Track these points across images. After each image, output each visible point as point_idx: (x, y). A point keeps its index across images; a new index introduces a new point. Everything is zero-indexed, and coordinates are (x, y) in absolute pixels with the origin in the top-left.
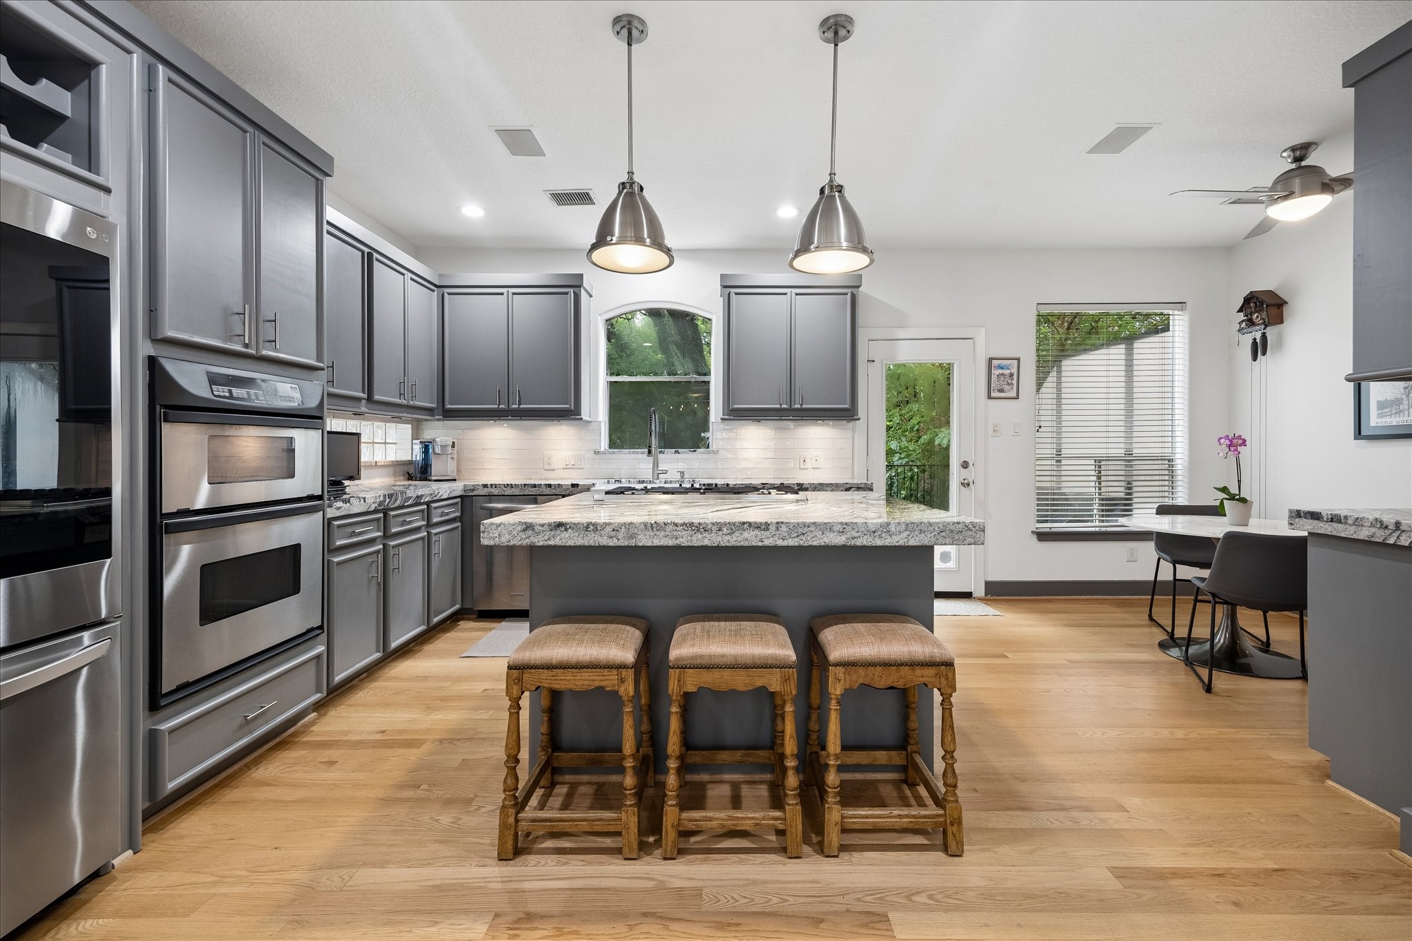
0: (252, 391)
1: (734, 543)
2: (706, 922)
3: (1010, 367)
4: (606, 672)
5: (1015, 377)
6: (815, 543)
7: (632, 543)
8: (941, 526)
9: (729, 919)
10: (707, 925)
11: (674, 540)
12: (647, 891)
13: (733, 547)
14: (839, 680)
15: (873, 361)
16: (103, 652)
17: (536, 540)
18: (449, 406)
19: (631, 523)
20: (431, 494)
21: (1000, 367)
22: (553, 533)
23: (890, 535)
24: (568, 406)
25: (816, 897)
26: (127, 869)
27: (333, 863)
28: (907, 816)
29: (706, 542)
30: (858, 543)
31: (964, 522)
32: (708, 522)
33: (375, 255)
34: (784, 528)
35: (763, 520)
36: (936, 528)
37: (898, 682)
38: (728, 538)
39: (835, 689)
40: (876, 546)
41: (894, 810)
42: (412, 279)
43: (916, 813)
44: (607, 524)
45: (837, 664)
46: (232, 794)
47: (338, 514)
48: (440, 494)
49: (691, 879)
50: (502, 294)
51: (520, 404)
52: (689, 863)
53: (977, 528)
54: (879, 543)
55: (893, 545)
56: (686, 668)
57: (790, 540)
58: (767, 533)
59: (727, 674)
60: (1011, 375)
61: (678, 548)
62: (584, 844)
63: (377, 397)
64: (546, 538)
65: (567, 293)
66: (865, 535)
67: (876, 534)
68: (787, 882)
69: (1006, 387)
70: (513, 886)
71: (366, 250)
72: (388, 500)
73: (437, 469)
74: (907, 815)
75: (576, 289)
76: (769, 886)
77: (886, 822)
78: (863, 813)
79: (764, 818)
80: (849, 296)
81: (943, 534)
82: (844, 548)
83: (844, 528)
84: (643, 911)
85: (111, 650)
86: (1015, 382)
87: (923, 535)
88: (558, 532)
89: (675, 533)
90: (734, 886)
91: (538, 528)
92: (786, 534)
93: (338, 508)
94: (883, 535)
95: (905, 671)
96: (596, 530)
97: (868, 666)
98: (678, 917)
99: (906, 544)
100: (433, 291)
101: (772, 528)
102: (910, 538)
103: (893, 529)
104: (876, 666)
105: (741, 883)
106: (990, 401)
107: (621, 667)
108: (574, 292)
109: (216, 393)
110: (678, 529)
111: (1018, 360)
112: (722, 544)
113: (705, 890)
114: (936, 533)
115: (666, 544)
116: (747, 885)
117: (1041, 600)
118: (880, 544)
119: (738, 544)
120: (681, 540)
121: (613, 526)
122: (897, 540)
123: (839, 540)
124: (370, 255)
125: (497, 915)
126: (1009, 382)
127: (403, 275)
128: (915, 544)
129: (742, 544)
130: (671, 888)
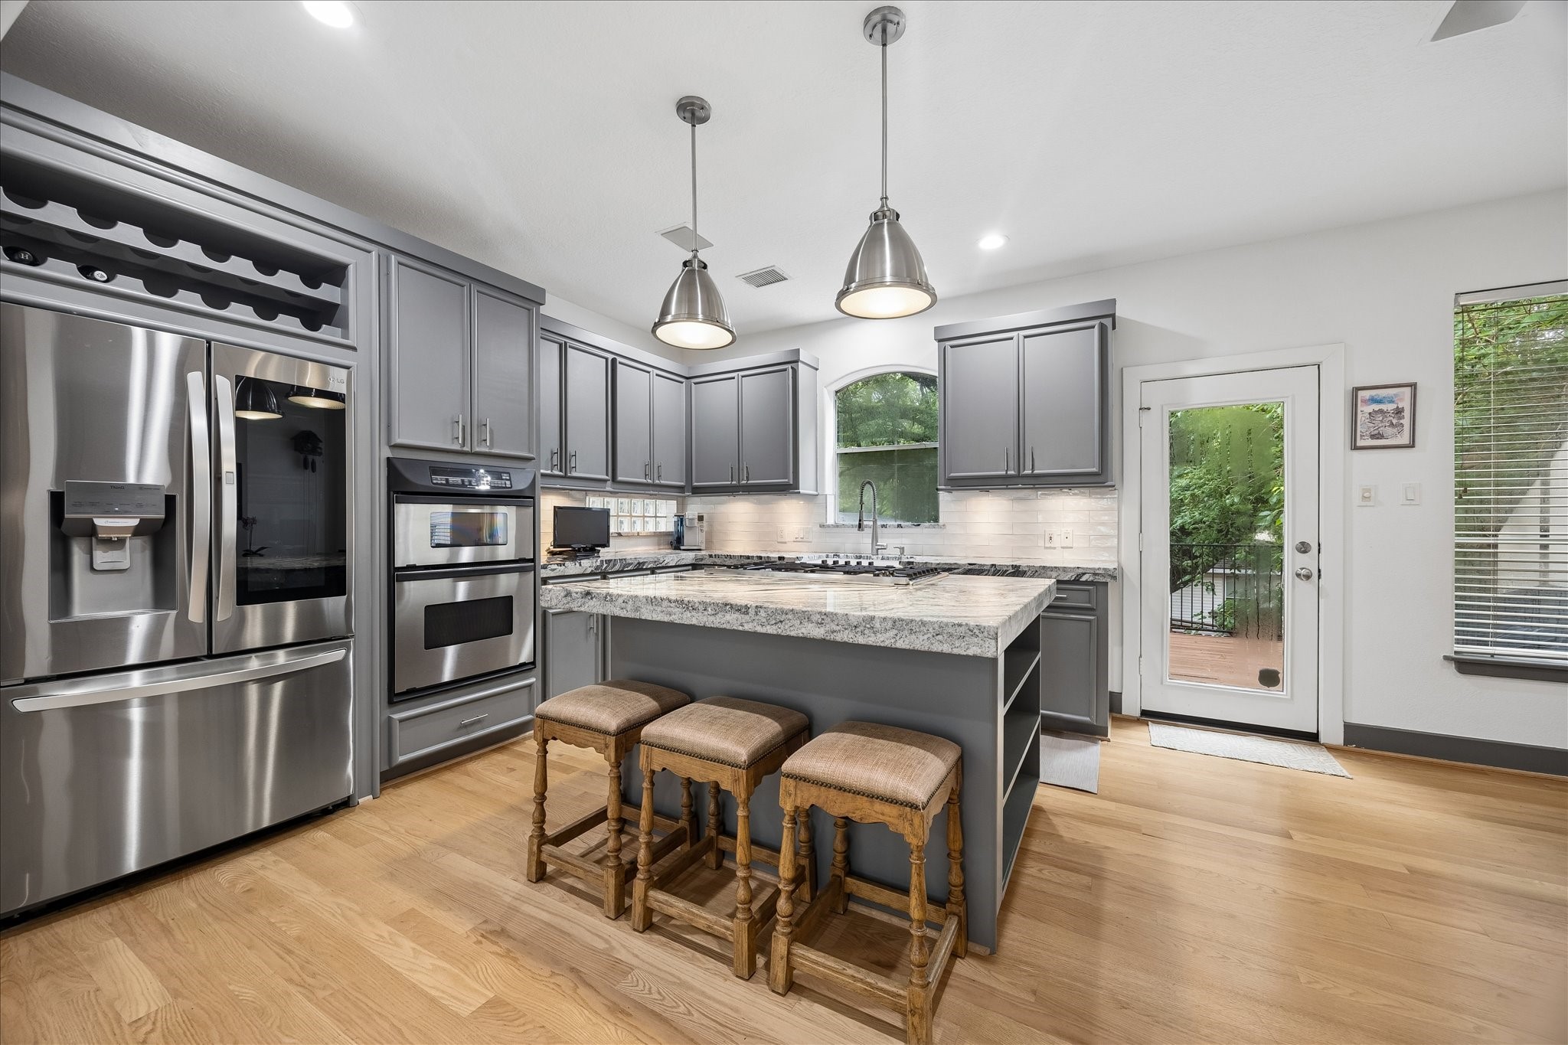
0: (466, 479)
1: (717, 625)
2: (607, 999)
3: (1395, 399)
4: (596, 735)
5: (1407, 414)
6: (793, 634)
7: (637, 615)
8: (936, 626)
9: (624, 1005)
10: (606, 1002)
11: (668, 616)
12: (594, 950)
13: (717, 629)
14: (790, 795)
15: (1149, 409)
16: (340, 658)
17: (573, 606)
18: (695, 484)
19: (636, 597)
20: (655, 562)
21: (1374, 400)
22: (583, 600)
23: (874, 633)
24: (787, 480)
25: (721, 1024)
26: (365, 808)
27: (446, 844)
28: (861, 981)
29: (694, 622)
30: (839, 638)
31: (967, 624)
32: (696, 600)
33: (619, 359)
34: (762, 613)
35: (743, 602)
36: (931, 630)
37: (854, 813)
38: (712, 618)
39: (785, 803)
40: (858, 644)
41: (850, 968)
42: (657, 375)
43: (872, 981)
44: (619, 596)
45: (788, 776)
46: (448, 776)
47: (552, 574)
48: (665, 562)
49: (636, 956)
50: (734, 378)
51: (748, 480)
52: (650, 942)
53: (986, 634)
54: (861, 640)
55: (878, 645)
56: (653, 746)
57: (768, 627)
58: (747, 617)
59: (685, 759)
60: (1399, 412)
61: (671, 624)
62: (594, 892)
63: (620, 478)
64: (579, 604)
65: (785, 370)
66: (846, 629)
67: (858, 629)
68: (710, 998)
69: (1389, 431)
70: (517, 903)
71: (610, 357)
72: (605, 565)
73: (688, 539)
74: (862, 979)
75: (793, 365)
76: (691, 993)
77: (837, 978)
78: (814, 957)
79: (716, 923)
80: (1096, 330)
81: (940, 637)
82: (823, 642)
83: (823, 619)
84: (574, 965)
85: (346, 657)
86: (1406, 421)
87: (913, 636)
88: (587, 600)
89: (669, 609)
90: (662, 979)
91: (574, 595)
92: (764, 620)
93: (553, 570)
94: (867, 632)
95: (862, 802)
96: (612, 600)
97: (821, 785)
98: (593, 984)
99: (893, 646)
100: (682, 383)
101: (752, 612)
102: (898, 638)
103: (878, 625)
104: (830, 787)
105: (671, 978)
106: (1356, 453)
107: (606, 733)
108: (792, 368)
109: (434, 481)
110: (671, 605)
111: (1413, 386)
112: (708, 625)
113: (636, 971)
114: (930, 635)
115: (662, 620)
116: (674, 983)
117: (1452, 768)
118: (863, 643)
119: (721, 627)
120: (673, 616)
121: (623, 598)
122: (882, 639)
123: (818, 632)
124: (614, 361)
125: (486, 922)
126: (1394, 421)
127: (649, 372)
128: (904, 647)
129: (724, 626)
130: (613, 957)
